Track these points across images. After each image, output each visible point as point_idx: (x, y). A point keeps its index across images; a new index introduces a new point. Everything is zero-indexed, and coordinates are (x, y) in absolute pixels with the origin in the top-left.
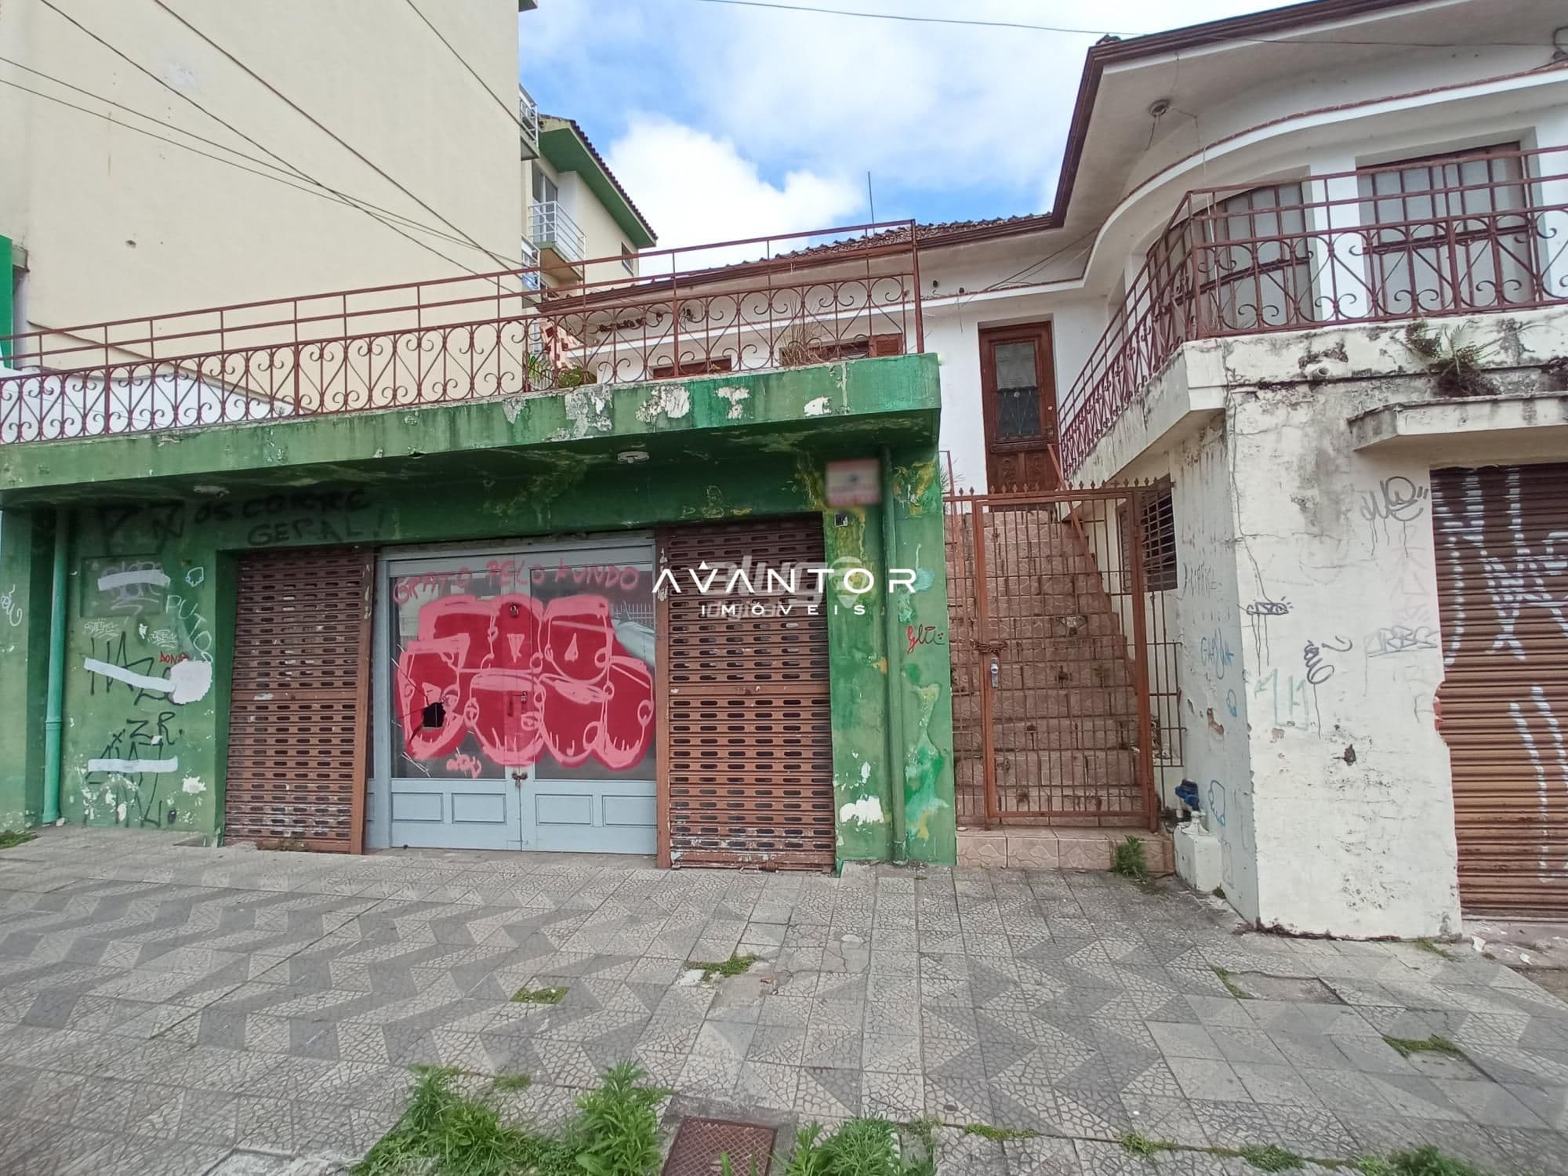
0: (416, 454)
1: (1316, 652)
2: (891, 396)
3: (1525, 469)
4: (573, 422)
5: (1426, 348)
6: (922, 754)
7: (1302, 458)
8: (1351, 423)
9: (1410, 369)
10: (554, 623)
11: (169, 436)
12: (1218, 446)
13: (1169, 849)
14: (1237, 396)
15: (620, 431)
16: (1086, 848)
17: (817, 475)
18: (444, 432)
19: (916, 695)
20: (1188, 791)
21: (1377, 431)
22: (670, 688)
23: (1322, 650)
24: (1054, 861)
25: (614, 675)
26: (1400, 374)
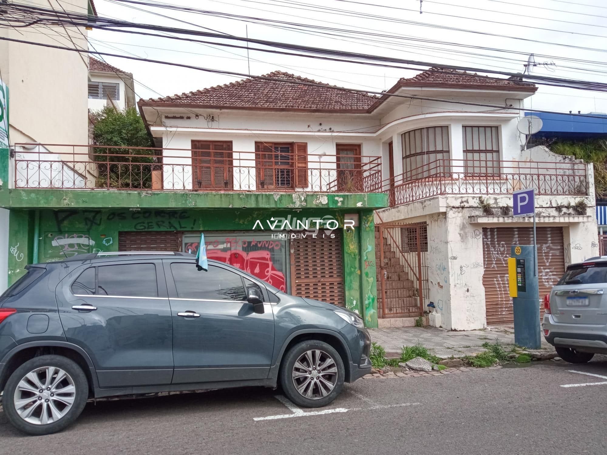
0: (244, 207)
1: (462, 267)
2: (377, 203)
3: (497, 228)
4: (295, 202)
5: (482, 202)
6: (369, 297)
7: (460, 225)
8: (469, 217)
9: (479, 206)
10: (251, 260)
11: (146, 193)
12: (444, 220)
13: (428, 320)
14: (449, 209)
15: (309, 206)
16: (409, 321)
17: (342, 217)
18: (254, 201)
19: (367, 280)
20: (432, 305)
21: (474, 221)
22: (296, 280)
23: (463, 267)
24: (402, 325)
25: (272, 277)
26: (477, 207)
